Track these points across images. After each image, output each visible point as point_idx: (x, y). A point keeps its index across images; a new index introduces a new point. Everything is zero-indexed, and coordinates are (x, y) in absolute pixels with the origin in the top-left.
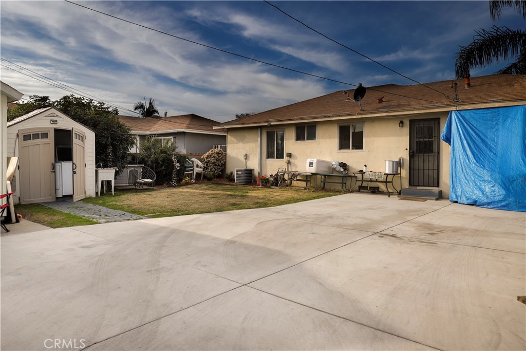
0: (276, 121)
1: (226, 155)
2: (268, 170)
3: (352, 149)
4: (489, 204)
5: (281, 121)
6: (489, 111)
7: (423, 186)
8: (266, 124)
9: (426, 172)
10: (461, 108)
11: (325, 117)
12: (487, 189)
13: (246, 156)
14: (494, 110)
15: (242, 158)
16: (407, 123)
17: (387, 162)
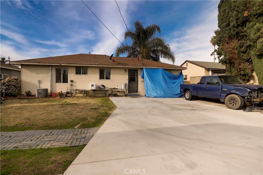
0: (66, 64)
1: (21, 81)
2: (57, 89)
3: (106, 79)
4: (160, 97)
5: (69, 64)
6: (153, 69)
7: (133, 92)
8: (58, 65)
9: (134, 88)
10: (146, 67)
11: (95, 65)
12: (159, 92)
13: (40, 82)
14: (155, 69)
15: (36, 83)
16: (127, 70)
17: (123, 84)
